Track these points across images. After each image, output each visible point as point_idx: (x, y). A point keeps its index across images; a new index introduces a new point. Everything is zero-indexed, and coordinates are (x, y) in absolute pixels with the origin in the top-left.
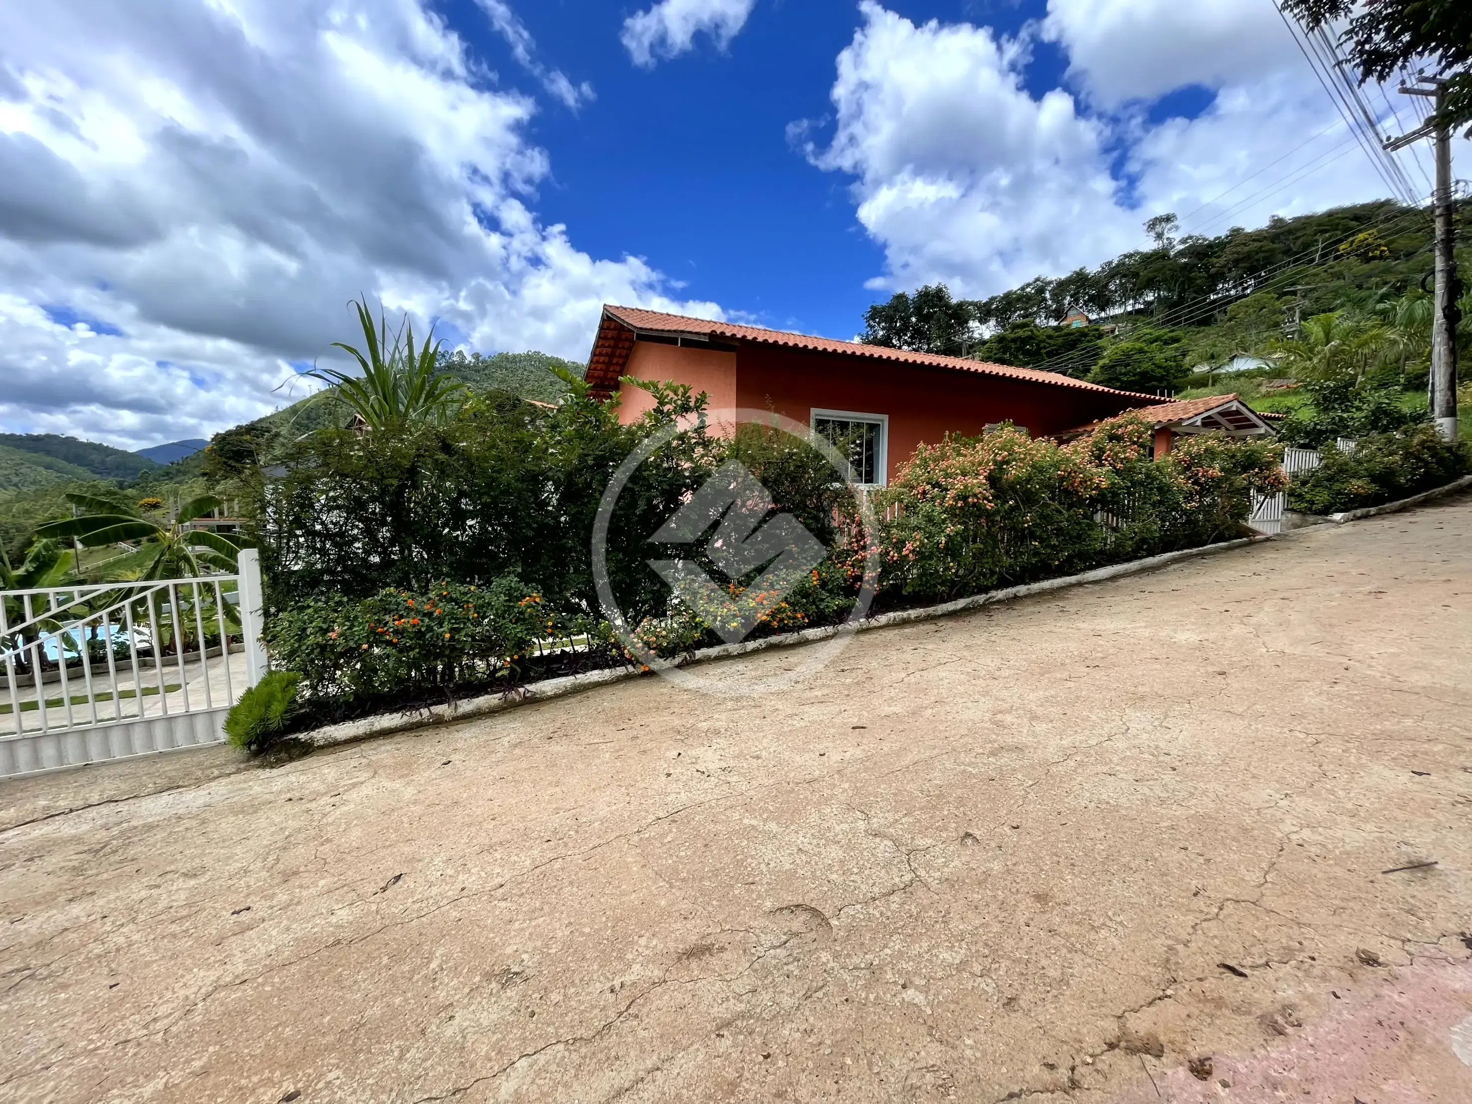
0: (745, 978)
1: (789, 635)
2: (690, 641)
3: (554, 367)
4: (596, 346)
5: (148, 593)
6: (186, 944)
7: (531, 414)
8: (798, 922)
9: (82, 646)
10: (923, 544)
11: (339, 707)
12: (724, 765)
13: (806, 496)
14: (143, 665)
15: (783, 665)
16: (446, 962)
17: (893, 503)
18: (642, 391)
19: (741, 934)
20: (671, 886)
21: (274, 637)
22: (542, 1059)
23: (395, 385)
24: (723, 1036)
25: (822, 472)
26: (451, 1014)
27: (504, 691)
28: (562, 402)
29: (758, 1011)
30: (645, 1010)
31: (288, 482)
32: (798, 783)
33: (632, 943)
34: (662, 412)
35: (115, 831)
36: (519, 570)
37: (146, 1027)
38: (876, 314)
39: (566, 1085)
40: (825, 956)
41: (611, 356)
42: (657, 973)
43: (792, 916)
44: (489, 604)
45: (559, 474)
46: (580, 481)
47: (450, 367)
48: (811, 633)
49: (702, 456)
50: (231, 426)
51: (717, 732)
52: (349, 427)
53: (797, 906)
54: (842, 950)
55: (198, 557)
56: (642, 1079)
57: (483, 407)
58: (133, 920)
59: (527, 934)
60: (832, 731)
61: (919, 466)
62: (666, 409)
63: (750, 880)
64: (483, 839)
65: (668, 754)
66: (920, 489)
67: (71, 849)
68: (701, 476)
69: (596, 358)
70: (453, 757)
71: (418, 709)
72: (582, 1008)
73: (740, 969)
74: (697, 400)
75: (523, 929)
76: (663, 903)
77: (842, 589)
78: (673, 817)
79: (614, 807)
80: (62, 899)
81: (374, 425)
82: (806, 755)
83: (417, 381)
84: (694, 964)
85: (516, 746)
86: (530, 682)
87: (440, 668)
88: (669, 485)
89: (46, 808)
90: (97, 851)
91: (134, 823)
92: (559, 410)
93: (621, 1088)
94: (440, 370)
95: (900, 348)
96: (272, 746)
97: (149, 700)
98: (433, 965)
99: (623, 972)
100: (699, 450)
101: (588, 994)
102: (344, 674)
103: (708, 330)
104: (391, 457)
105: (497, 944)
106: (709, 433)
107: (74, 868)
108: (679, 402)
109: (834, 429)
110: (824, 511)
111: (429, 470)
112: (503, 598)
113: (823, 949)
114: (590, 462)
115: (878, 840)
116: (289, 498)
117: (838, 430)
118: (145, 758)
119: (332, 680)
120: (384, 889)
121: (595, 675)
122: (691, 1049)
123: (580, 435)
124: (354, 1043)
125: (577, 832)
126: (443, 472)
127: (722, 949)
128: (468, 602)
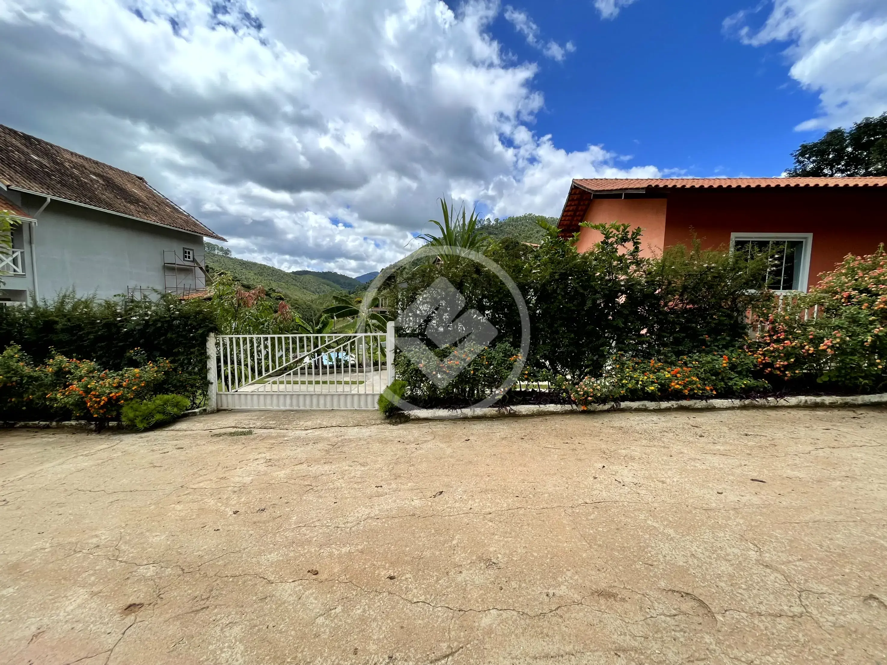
0: (640, 626)
1: (698, 401)
2: (617, 396)
3: (539, 221)
4: (567, 206)
5: (355, 339)
6: (359, 494)
7: (523, 250)
8: (687, 605)
9: (334, 360)
10: (843, 341)
11: (421, 402)
12: (635, 481)
13: (721, 299)
14: (353, 371)
15: (691, 422)
16: (460, 543)
17: (812, 306)
18: (594, 231)
19: (639, 595)
20: (591, 546)
21: (398, 364)
22: (505, 615)
23: (455, 239)
24: (619, 656)
25: (738, 281)
26: (460, 570)
27: (499, 407)
28: (543, 242)
29: (649, 652)
30: (567, 615)
31: (408, 290)
32: (695, 508)
33: (562, 572)
34: (607, 243)
35: (340, 439)
36: (511, 340)
37: (344, 524)
38: (805, 150)
39: (516, 635)
40: (708, 639)
41: (575, 211)
42: (577, 597)
43: (682, 599)
44: (494, 357)
45: (538, 285)
46: (549, 288)
47: (483, 228)
48: (718, 402)
49: (635, 271)
50: (388, 265)
51: (633, 459)
52: (434, 262)
53: (687, 594)
54: (725, 640)
55: (373, 325)
56: (562, 656)
57: (498, 248)
58: (343, 478)
59: (502, 544)
60: (731, 478)
61: (846, 275)
62: (610, 241)
63: (650, 562)
64: (482, 486)
65: (596, 465)
66: (845, 295)
67: (326, 442)
68: (633, 285)
69: (565, 214)
70: (471, 438)
71: (455, 409)
72: (529, 597)
73: (636, 618)
74: (633, 234)
75: (500, 541)
76: (584, 555)
77: (752, 372)
78: (596, 504)
79: (557, 488)
80: (322, 462)
81: (445, 261)
82: (706, 490)
83: (466, 236)
84: (602, 601)
85: (503, 439)
86: (513, 405)
87: (467, 389)
88: (609, 291)
89: (320, 424)
90: (334, 446)
91: (346, 437)
92: (541, 248)
93: (548, 654)
94: (478, 230)
95: (832, 176)
96: (394, 415)
97: (354, 386)
98: (454, 542)
99: (555, 587)
100: (633, 267)
101: (533, 591)
102: (424, 385)
103: (645, 185)
104: (452, 277)
105: (485, 544)
106: (641, 255)
107: (326, 450)
108: (620, 236)
109: (753, 247)
110: (738, 311)
111: (469, 283)
112: (501, 355)
113: (707, 633)
114: (557, 277)
115: (768, 571)
116: (407, 297)
117: (756, 249)
118: (351, 410)
119: (419, 387)
120: (435, 496)
121: (551, 407)
122: (596, 654)
123: (551, 261)
124: (418, 566)
125: (534, 496)
126: (475, 284)
127: (623, 600)
128: (483, 355)
